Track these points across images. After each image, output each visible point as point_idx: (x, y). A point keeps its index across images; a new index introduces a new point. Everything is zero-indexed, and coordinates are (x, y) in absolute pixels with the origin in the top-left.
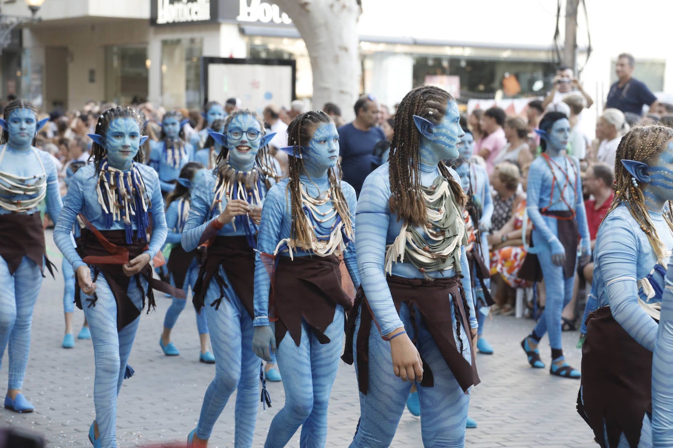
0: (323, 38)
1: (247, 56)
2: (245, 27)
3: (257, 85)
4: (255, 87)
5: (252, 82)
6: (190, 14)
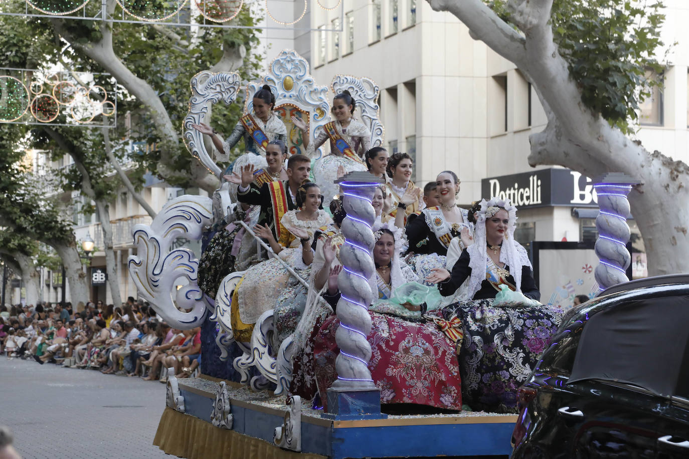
0: (659, 220)
1: (580, 239)
2: (578, 210)
3: (590, 269)
4: (587, 272)
5: (585, 267)
6: (522, 199)
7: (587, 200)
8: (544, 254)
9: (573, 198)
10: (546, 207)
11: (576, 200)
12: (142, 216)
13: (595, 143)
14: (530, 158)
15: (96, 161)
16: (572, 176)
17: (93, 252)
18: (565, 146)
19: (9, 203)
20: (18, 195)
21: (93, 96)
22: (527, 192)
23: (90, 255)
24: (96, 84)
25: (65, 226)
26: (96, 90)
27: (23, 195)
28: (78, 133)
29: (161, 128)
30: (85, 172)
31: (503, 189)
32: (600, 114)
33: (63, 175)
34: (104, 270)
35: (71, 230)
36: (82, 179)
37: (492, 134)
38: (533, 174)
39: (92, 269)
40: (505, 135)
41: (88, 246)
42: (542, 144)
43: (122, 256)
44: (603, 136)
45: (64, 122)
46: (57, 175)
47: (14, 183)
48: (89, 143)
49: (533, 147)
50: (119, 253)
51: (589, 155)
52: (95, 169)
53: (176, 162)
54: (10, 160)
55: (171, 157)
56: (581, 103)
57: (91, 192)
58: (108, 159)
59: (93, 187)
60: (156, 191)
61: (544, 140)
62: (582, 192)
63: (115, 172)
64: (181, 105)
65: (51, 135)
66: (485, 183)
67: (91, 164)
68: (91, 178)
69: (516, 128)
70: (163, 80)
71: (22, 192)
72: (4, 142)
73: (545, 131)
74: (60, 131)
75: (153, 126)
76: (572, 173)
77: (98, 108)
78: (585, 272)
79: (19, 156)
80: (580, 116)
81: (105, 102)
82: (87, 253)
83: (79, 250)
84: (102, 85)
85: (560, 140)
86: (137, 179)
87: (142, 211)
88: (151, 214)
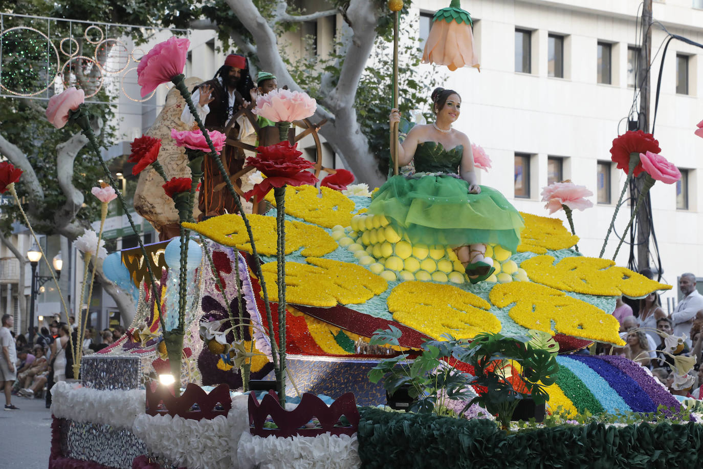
12: (10, 258)
29: (29, 185)
53: (41, 213)
55: (37, 209)
56: (378, 171)
60: (21, 237)
64: (47, 166)
70: (31, 145)
75: (23, 183)
86: (6, 227)
87: (10, 254)
88: (18, 256)
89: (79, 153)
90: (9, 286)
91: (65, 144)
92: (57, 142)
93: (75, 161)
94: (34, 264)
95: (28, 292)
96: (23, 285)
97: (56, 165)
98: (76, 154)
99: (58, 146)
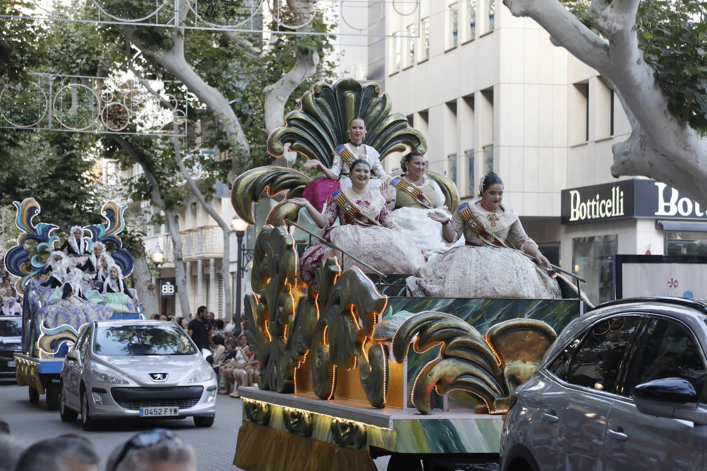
1: (665, 252)
2: (663, 222)
3: (676, 284)
4: (673, 286)
5: (670, 281)
6: (604, 211)
7: (673, 212)
8: (627, 268)
9: (657, 210)
10: (628, 219)
11: (661, 212)
12: (212, 227)
13: (682, 152)
14: (613, 169)
15: (166, 171)
16: (657, 187)
17: (162, 264)
18: (650, 156)
19: (78, 214)
20: (87, 205)
21: (163, 105)
22: (609, 204)
23: (159, 266)
24: (167, 92)
25: (134, 237)
26: (167, 98)
27: (92, 205)
28: (148, 142)
29: (233, 137)
30: (155, 182)
31: (584, 200)
32: (688, 123)
33: (132, 184)
34: (173, 282)
35: (141, 241)
36: (151, 188)
37: (573, 144)
38: (616, 184)
39: (161, 281)
40: (587, 144)
41: (158, 257)
42: (626, 154)
43: (191, 267)
44: (690, 146)
45: (135, 131)
46: (125, 185)
47: (84, 193)
48: (159, 152)
49: (616, 157)
50: (188, 264)
51: (675, 165)
52: (164, 179)
54: (79, 169)
55: (243, 166)
56: (667, 112)
57: (161, 202)
58: (178, 169)
59: (162, 197)
60: (225, 201)
61: (627, 150)
62: (667, 204)
63: (185, 181)
64: (254, 113)
65: (121, 144)
66: (565, 194)
67: (161, 173)
68: (161, 188)
69: (597, 138)
70: (234, 88)
71: (92, 202)
72: (74, 151)
73: (628, 141)
74: (130, 140)
75: (225, 134)
76: (656, 184)
77: (168, 116)
78: (671, 286)
79: (89, 165)
80: (666, 126)
81: (176, 110)
82: (157, 264)
83: (148, 261)
84: (173, 93)
85: (645, 150)
86: (207, 189)
87: (212, 222)
88: (221, 224)
89: (290, 97)
90: (212, 261)
91: (274, 86)
92: (264, 84)
93: (285, 107)
94: (240, 235)
95: (234, 268)
96: (227, 260)
97: (263, 112)
98: (288, 98)
99: (266, 89)
